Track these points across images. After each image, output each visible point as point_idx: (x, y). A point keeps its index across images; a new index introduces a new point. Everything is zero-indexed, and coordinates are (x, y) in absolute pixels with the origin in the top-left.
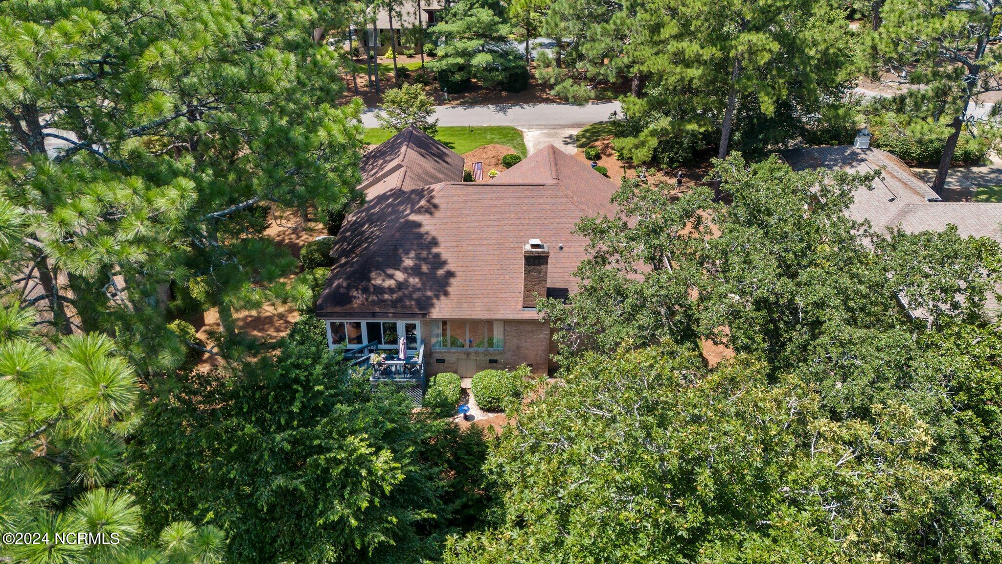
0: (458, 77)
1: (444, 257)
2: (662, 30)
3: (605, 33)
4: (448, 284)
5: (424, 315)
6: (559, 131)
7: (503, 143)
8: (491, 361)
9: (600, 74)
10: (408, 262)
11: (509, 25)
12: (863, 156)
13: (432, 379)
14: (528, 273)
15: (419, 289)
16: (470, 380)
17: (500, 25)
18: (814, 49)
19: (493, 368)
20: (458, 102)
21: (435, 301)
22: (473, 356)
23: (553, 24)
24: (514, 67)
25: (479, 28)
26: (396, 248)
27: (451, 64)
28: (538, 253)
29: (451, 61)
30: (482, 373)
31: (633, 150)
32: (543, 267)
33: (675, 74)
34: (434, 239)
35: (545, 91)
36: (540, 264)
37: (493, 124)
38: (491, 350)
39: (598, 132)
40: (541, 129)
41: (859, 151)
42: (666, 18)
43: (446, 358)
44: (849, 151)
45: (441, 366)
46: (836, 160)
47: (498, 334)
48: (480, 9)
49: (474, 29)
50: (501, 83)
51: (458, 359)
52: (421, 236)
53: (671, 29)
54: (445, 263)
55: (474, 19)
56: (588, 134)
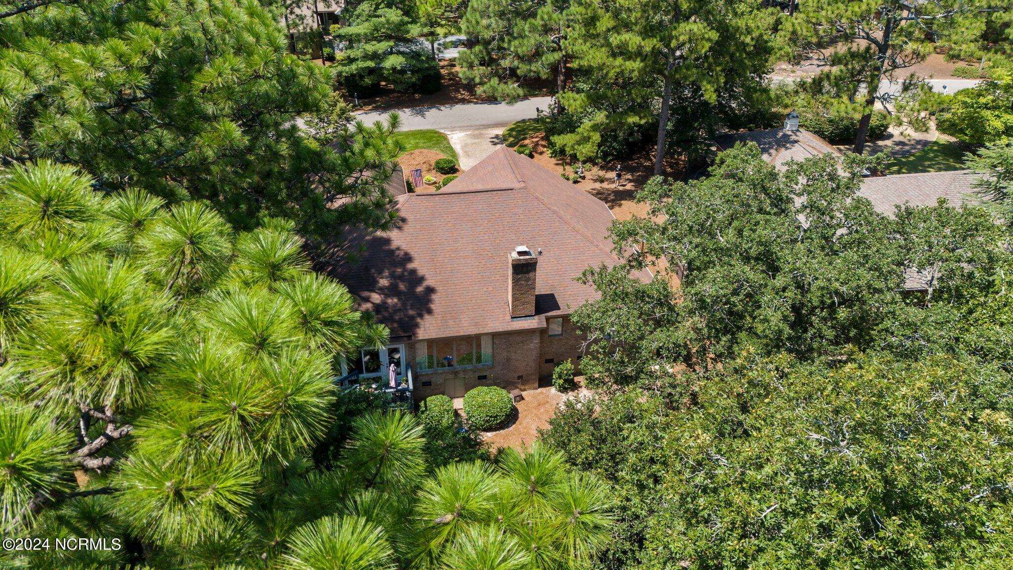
0: (368, 81)
1: (421, 272)
2: (598, 24)
3: (533, 29)
4: (430, 301)
5: (409, 337)
6: (484, 132)
7: (429, 147)
8: (480, 378)
9: (531, 71)
10: (384, 282)
11: (419, 24)
12: (794, 138)
13: (422, 404)
14: (515, 282)
15: (400, 310)
16: (461, 400)
17: (409, 26)
18: (749, 37)
19: (483, 385)
20: (370, 107)
21: (419, 320)
22: (461, 375)
23: (474, 22)
24: (427, 69)
25: (388, 29)
26: (367, 269)
27: (361, 68)
28: (526, 260)
29: (362, 64)
30: (474, 392)
31: (576, 147)
32: (531, 275)
33: (614, 67)
34: (406, 254)
35: (459, 92)
36: (528, 272)
37: (413, 128)
38: (480, 366)
39: (524, 130)
40: (465, 130)
41: (790, 133)
42: (600, 10)
43: (433, 380)
44: (781, 134)
45: (428, 389)
46: (770, 143)
47: (486, 349)
48: (386, 9)
49: (383, 30)
50: (414, 85)
51: (445, 380)
52: (392, 252)
53: (605, 22)
54: (422, 279)
55: (383, 19)
56: (514, 133)
